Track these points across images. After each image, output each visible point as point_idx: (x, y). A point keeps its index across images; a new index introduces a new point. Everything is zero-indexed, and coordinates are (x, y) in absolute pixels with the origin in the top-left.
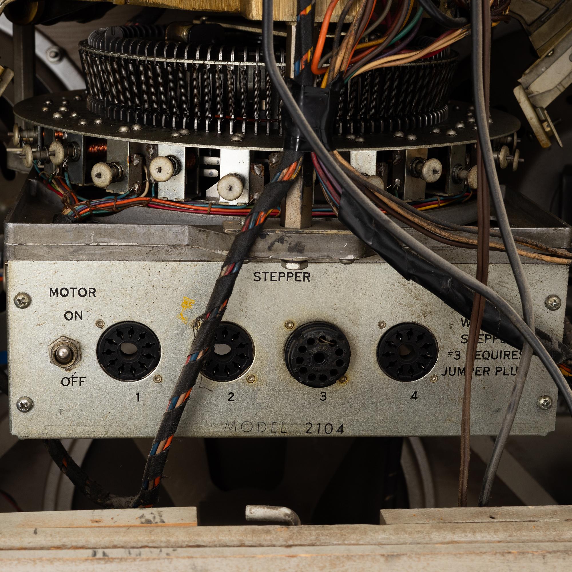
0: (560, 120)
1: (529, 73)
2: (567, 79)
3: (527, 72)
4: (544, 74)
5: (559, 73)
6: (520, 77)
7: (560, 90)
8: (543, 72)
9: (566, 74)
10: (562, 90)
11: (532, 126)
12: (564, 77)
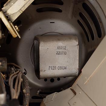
0: (21, 25)
1: (5, 6)
2: (23, 7)
3: (5, 5)
4: (13, 6)
5: (20, 5)
6: (3, 7)
7: (20, 12)
8: (12, 5)
9: (23, 5)
10: (22, 12)
11: (8, 29)
12: (22, 7)
